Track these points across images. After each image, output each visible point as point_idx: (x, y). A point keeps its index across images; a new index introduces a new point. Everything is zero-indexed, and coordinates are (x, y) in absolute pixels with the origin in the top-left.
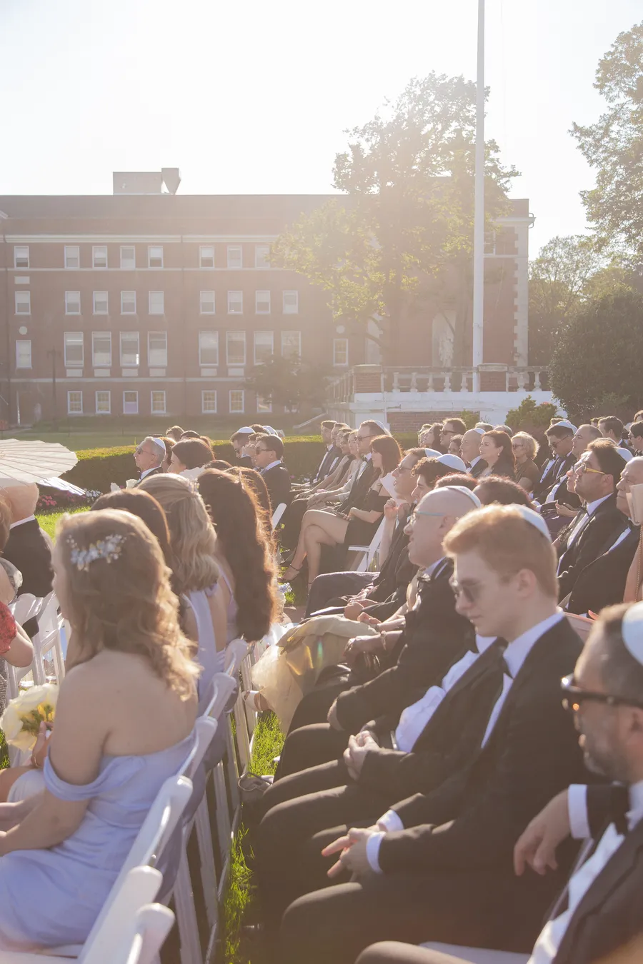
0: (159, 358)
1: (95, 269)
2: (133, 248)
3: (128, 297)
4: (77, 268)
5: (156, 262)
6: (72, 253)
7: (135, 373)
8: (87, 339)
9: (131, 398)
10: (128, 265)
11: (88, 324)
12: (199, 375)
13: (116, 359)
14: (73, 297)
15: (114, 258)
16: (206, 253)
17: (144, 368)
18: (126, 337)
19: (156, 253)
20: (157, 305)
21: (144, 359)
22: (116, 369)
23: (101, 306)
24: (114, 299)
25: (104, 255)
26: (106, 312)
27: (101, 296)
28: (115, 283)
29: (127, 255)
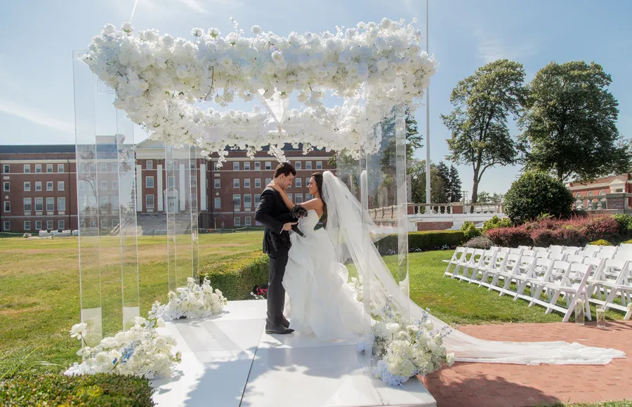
1: (245, 170)
2: (260, 162)
3: (258, 181)
4: (238, 170)
5: (268, 168)
6: (236, 164)
8: (242, 197)
10: (258, 169)
11: (242, 191)
13: (253, 205)
14: (236, 181)
15: (252, 167)
19: (268, 164)
23: (247, 184)
24: (252, 181)
25: (249, 165)
26: (249, 187)
27: (247, 181)
28: (253, 176)
29: (258, 165)
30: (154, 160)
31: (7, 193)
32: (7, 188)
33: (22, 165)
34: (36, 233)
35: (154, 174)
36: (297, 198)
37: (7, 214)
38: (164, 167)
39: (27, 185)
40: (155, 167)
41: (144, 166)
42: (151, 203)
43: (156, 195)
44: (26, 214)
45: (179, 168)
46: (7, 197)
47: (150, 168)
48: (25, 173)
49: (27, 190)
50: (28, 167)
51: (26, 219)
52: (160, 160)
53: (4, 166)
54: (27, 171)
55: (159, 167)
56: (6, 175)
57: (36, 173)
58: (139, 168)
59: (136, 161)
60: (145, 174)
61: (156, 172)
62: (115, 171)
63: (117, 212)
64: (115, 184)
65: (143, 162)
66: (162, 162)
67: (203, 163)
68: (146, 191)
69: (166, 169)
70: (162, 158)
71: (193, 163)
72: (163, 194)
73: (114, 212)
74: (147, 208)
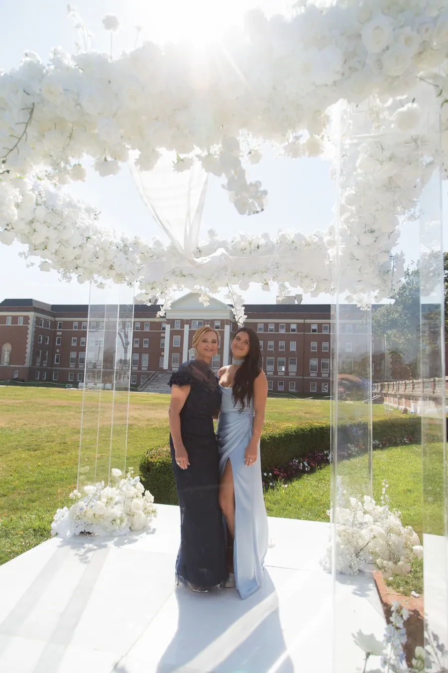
0: (293, 368)
1: (269, 332)
2: (285, 324)
3: (282, 343)
4: (262, 332)
5: (293, 330)
6: (260, 326)
7: (283, 374)
9: (281, 384)
10: (282, 331)
11: (265, 353)
12: (309, 376)
13: (275, 369)
15: (277, 329)
16: (314, 327)
17: (287, 372)
18: (280, 359)
19: (294, 327)
20: (293, 347)
21: (287, 368)
22: (276, 372)
23: (270, 347)
24: (276, 344)
25: (273, 327)
26: (273, 350)
27: (271, 343)
28: (277, 338)
29: (282, 327)
30: (182, 320)
31: (58, 347)
32: (59, 342)
33: (72, 322)
34: (76, 385)
35: (181, 333)
36: (323, 364)
37: (56, 366)
38: (190, 327)
39: (74, 341)
40: (182, 327)
41: (172, 326)
42: (177, 362)
43: (182, 354)
44: (71, 366)
46: (58, 351)
47: (177, 328)
48: (74, 330)
49: (74, 344)
50: (76, 324)
51: (71, 371)
52: (187, 320)
53: (58, 322)
54: (75, 327)
55: (187, 327)
56: (60, 331)
57: (82, 330)
58: (168, 327)
59: (166, 321)
60: (173, 333)
61: (183, 331)
62: (147, 329)
63: (146, 369)
64: (146, 342)
65: (172, 322)
66: (189, 322)
67: (227, 324)
68: (172, 350)
69: (192, 329)
70: (189, 318)
71: (218, 324)
72: (188, 353)
73: (143, 369)
74: (172, 366)
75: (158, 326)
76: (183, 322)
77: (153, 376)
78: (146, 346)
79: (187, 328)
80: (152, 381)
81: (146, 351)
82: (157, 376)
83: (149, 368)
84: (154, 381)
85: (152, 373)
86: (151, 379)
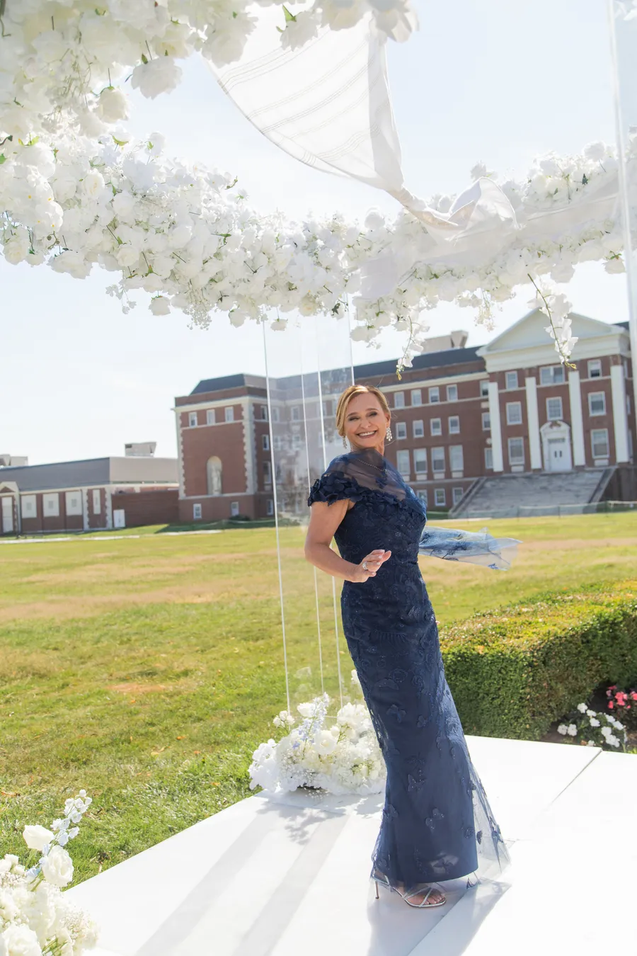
30: (520, 371)
35: (521, 396)
38: (538, 382)
40: (522, 383)
41: (502, 385)
42: (519, 454)
43: (527, 438)
45: (567, 379)
47: (512, 387)
52: (530, 369)
53: (292, 409)
55: (531, 383)
56: (294, 424)
58: (493, 388)
59: (488, 376)
60: (504, 399)
61: (524, 392)
62: (453, 399)
63: (460, 475)
64: (454, 424)
65: (499, 377)
66: (534, 372)
67: (616, 363)
68: (507, 432)
69: (543, 385)
70: (534, 364)
71: (595, 366)
72: (540, 434)
73: (454, 475)
74: (511, 463)
75: (472, 389)
76: (522, 374)
77: (474, 487)
78: (455, 431)
79: (531, 385)
80: (473, 497)
81: (456, 440)
82: (482, 487)
83: (466, 473)
84: (478, 495)
85: (471, 482)
86: (473, 493)
